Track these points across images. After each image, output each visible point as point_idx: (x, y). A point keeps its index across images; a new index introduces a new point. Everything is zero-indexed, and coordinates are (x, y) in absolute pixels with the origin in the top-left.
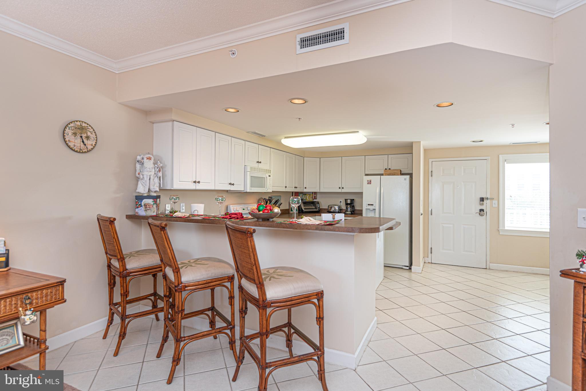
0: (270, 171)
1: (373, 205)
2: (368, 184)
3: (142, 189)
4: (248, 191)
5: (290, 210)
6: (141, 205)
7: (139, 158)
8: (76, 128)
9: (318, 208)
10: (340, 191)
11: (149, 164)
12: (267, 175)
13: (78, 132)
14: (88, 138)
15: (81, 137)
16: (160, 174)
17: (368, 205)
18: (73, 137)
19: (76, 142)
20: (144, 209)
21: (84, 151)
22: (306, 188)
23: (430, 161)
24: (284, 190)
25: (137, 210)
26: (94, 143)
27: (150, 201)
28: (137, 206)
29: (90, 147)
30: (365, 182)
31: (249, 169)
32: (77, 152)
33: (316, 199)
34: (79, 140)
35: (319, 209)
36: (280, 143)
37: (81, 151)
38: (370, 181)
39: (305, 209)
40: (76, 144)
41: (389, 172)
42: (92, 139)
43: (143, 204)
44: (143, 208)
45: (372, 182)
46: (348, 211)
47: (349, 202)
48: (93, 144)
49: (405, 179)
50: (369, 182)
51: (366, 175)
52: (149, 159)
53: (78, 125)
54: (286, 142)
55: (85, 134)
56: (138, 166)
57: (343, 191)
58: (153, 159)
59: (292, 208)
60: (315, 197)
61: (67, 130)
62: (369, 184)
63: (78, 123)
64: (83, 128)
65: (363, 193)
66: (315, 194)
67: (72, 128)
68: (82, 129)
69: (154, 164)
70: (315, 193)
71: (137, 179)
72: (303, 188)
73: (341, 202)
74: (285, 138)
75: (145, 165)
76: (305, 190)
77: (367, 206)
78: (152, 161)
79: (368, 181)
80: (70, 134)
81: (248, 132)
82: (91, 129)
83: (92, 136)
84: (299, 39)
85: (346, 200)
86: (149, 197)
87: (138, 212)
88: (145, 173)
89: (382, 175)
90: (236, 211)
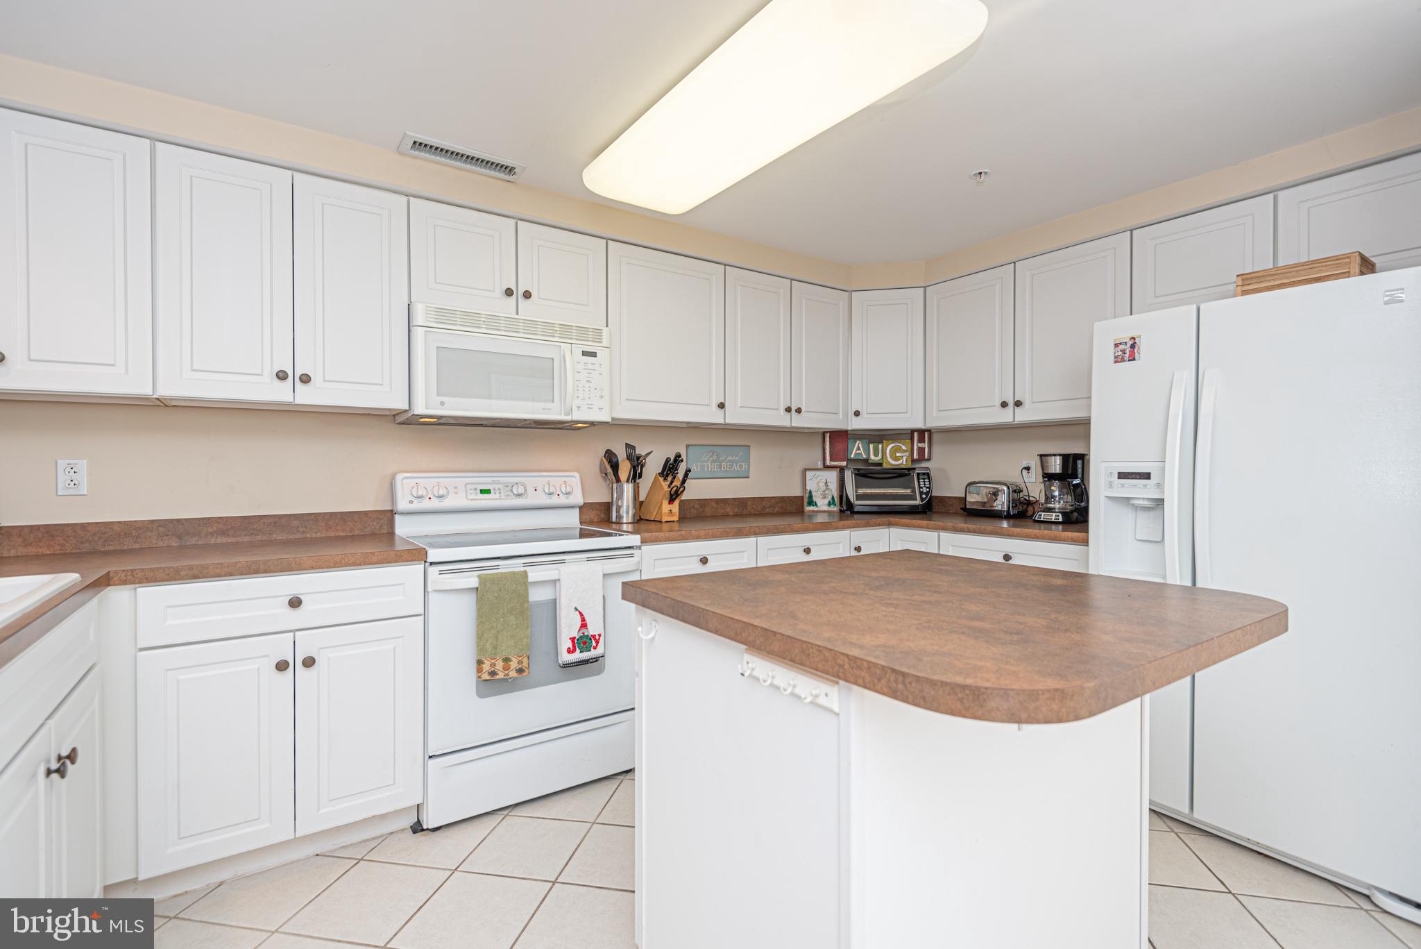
1: (1147, 476)
2: (1118, 360)
5: (806, 500)
9: (921, 493)
10: (1006, 417)
12: (572, 350)
17: (1122, 476)
22: (857, 414)
30: (1103, 353)
33: (929, 459)
35: (922, 499)
38: (1133, 346)
39: (859, 497)
45: (1143, 345)
46: (1050, 510)
47: (1056, 466)
50: (1124, 350)
57: (1022, 416)
59: (813, 494)
60: (921, 450)
62: (1123, 360)
66: (921, 440)
70: (921, 432)
72: (846, 415)
73: (1028, 469)
76: (856, 424)
77: (1111, 485)
79: (1116, 345)
85: (1045, 459)
90: (430, 498)
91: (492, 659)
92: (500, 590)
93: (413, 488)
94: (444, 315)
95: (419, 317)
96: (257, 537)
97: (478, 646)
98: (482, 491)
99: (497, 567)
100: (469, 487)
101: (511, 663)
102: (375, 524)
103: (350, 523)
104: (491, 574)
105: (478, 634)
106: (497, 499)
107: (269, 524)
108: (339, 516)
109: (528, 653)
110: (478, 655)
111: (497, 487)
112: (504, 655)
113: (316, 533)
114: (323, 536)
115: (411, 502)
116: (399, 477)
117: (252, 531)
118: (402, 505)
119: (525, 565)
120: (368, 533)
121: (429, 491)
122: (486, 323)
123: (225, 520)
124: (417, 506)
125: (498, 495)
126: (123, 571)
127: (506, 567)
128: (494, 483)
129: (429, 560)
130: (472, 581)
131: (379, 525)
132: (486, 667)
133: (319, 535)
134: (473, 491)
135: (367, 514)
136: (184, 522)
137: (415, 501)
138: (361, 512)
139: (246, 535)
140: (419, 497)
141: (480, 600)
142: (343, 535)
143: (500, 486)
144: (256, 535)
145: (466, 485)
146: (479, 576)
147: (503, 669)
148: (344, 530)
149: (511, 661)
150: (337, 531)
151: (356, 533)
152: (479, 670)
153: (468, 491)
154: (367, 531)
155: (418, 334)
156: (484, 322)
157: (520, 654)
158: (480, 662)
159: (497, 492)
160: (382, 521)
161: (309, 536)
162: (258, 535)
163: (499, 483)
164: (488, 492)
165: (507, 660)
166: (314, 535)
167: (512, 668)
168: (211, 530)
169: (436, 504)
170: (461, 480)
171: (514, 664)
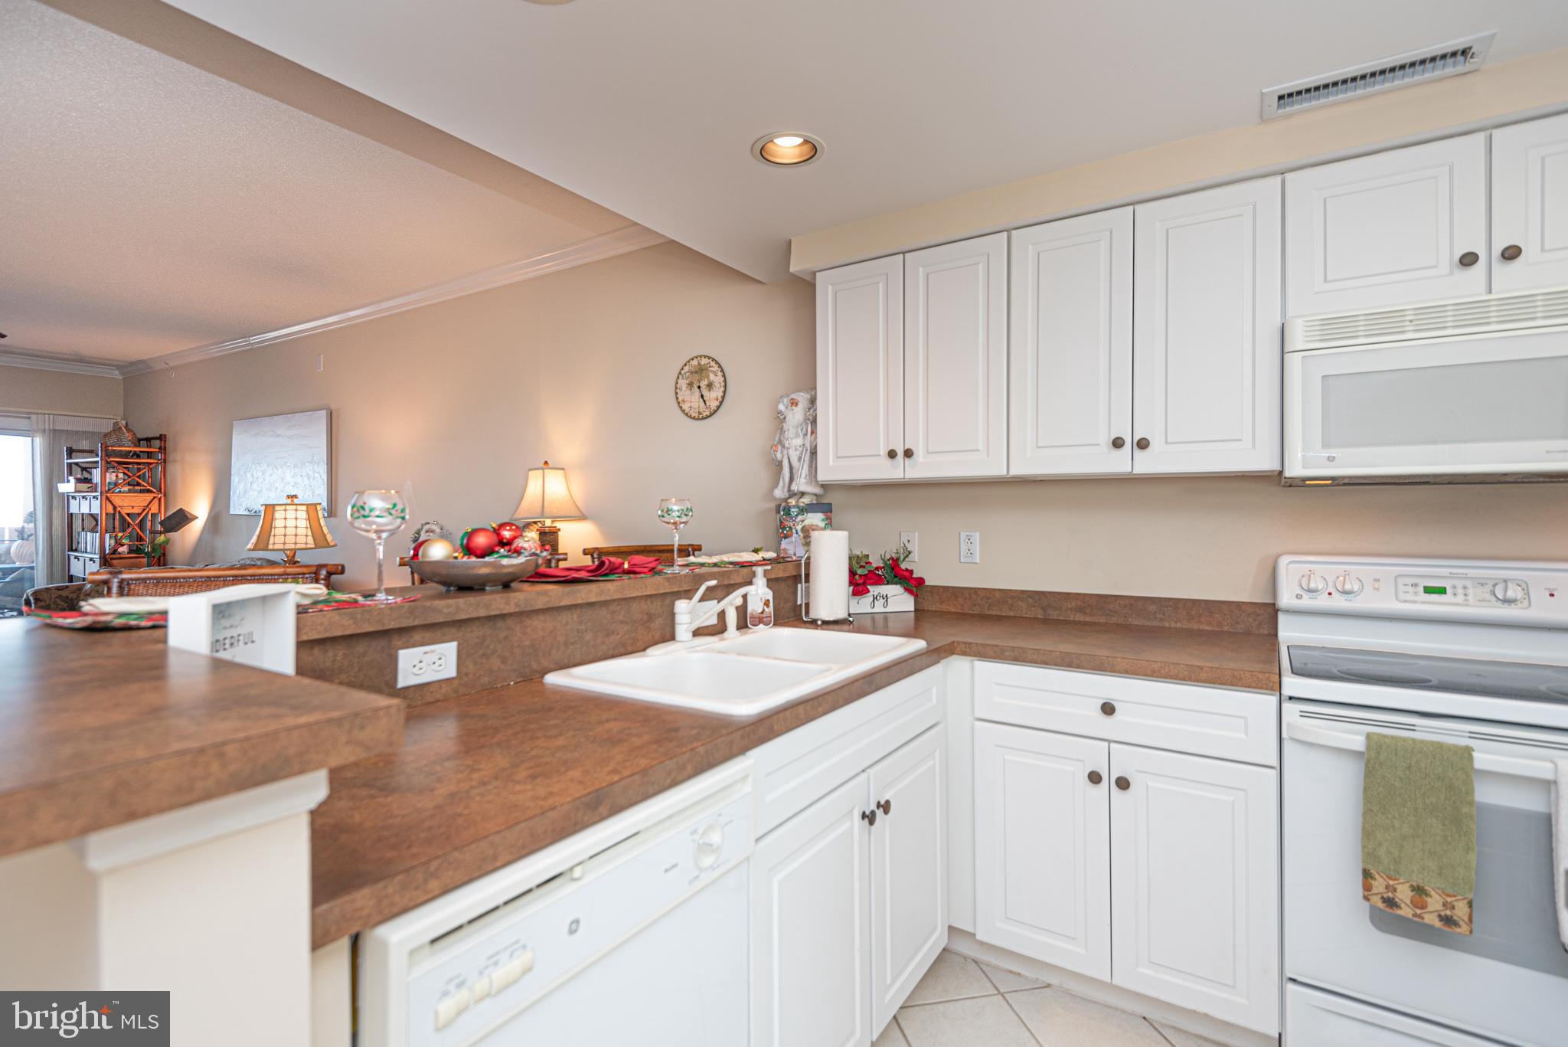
8: (692, 373)
13: (695, 379)
14: (710, 386)
15: (699, 387)
18: (688, 392)
19: (693, 401)
20: (803, 540)
21: (705, 414)
25: (784, 544)
26: (720, 394)
28: (785, 532)
29: (714, 405)
32: (694, 418)
34: (697, 395)
37: (701, 416)
40: (692, 404)
42: (718, 385)
48: (720, 397)
52: (794, 403)
53: (695, 366)
55: (706, 380)
61: (681, 380)
63: (696, 362)
64: (703, 368)
67: (687, 374)
68: (701, 371)
80: (684, 388)
82: (714, 365)
83: (717, 379)
87: (787, 548)
90: (1330, 594)
91: (1391, 878)
92: (1409, 768)
93: (1303, 576)
94: (1334, 328)
95: (1297, 339)
96: (1113, 619)
97: (1364, 847)
98: (1428, 590)
99: (1411, 728)
100: (1401, 581)
101: (1429, 899)
102: (1251, 620)
103: (1217, 615)
104: (1393, 737)
105: (1364, 829)
106: (1458, 604)
107: (1125, 606)
108: (1203, 605)
109: (1471, 896)
110: (1363, 861)
111: (1459, 583)
112: (1417, 880)
113: (1176, 622)
114: (1184, 627)
115: (1299, 597)
116: (1284, 561)
117: (1107, 612)
118: (1285, 599)
119: (1473, 736)
120: (1240, 631)
121: (1329, 583)
122: (1414, 323)
123: (1082, 597)
124: (1307, 602)
125: (1460, 598)
126: (965, 643)
127: (1428, 732)
128: (1452, 576)
129: (1287, 691)
130: (1356, 741)
131: (1257, 623)
132: (1379, 885)
133: (1179, 625)
134: (1410, 589)
135: (1240, 606)
136: (1048, 594)
137: (1305, 596)
138: (1233, 602)
139: (1102, 615)
140: (1310, 591)
141: (1369, 773)
142: (1208, 628)
143: (1469, 584)
144: (1112, 616)
145: (1396, 578)
146: (1369, 736)
147: (1412, 902)
148: (1209, 624)
149: (1427, 895)
150: (1202, 623)
151: (1226, 628)
152: (1367, 887)
153: (1400, 586)
154: (1240, 628)
155: (1294, 362)
156: (1411, 321)
157: (1449, 891)
158: (1367, 874)
159: (1460, 591)
160: (1261, 617)
161: (1167, 625)
162: (1114, 616)
163: (1466, 577)
164: (1442, 591)
165: (1419, 890)
166: (1173, 625)
167: (1430, 908)
168: (1070, 606)
169: (1339, 603)
170: (1388, 569)
171: (1435, 902)
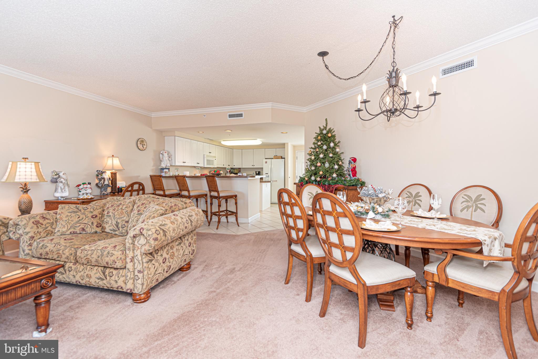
0: (215, 157)
1: (268, 174)
3: (163, 165)
4: (206, 167)
6: (163, 172)
7: (162, 152)
10: (252, 167)
11: (166, 155)
12: (214, 159)
13: (141, 142)
14: (144, 145)
16: (170, 159)
17: (266, 174)
19: (140, 147)
21: (143, 150)
23: (296, 151)
24: (223, 166)
25: (162, 174)
27: (167, 170)
29: (145, 148)
30: (264, 162)
31: (206, 156)
32: (141, 150)
33: (241, 172)
34: (142, 146)
36: (220, 143)
41: (276, 157)
43: (164, 171)
44: (164, 173)
45: (267, 162)
49: (282, 161)
50: (266, 162)
51: (266, 159)
52: (166, 152)
54: (224, 143)
55: (143, 143)
56: (161, 155)
57: (254, 167)
58: (167, 152)
60: (240, 170)
61: (138, 142)
63: (141, 139)
65: (263, 168)
68: (142, 141)
69: (168, 155)
70: (240, 168)
71: (161, 161)
73: (253, 173)
74: (223, 141)
75: (164, 155)
76: (234, 167)
78: (167, 154)
80: (139, 144)
81: (205, 139)
82: (145, 141)
83: (145, 144)
84: (228, 115)
85: (256, 172)
86: (166, 169)
88: (164, 158)
89: (273, 159)
